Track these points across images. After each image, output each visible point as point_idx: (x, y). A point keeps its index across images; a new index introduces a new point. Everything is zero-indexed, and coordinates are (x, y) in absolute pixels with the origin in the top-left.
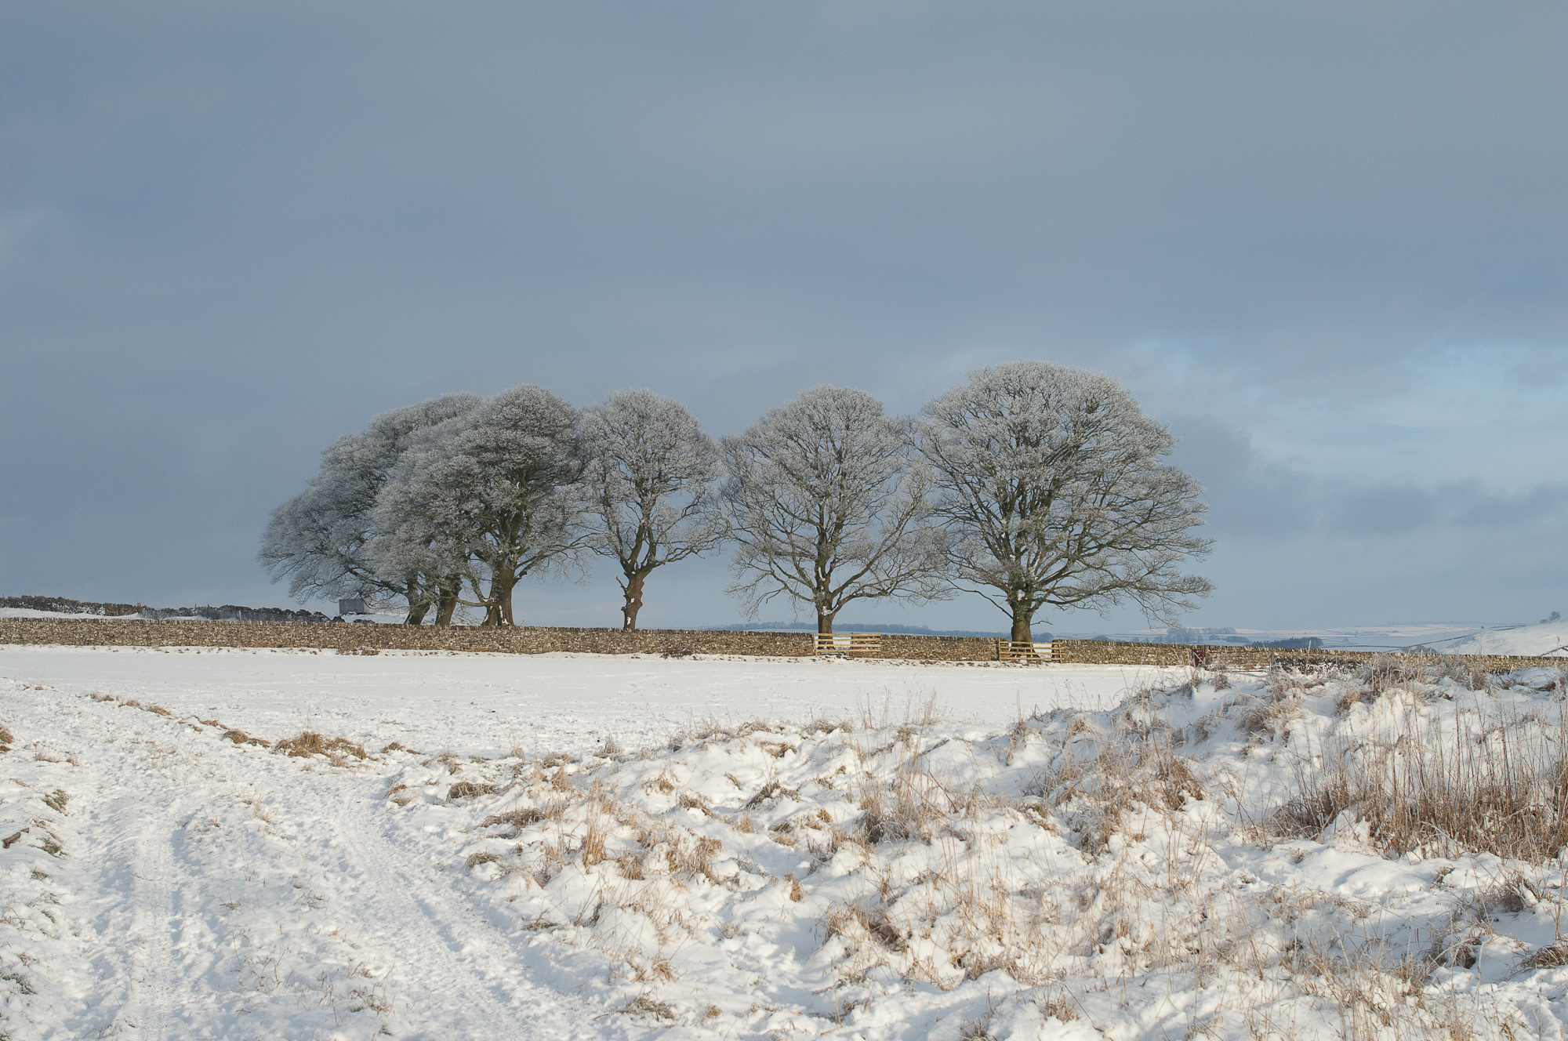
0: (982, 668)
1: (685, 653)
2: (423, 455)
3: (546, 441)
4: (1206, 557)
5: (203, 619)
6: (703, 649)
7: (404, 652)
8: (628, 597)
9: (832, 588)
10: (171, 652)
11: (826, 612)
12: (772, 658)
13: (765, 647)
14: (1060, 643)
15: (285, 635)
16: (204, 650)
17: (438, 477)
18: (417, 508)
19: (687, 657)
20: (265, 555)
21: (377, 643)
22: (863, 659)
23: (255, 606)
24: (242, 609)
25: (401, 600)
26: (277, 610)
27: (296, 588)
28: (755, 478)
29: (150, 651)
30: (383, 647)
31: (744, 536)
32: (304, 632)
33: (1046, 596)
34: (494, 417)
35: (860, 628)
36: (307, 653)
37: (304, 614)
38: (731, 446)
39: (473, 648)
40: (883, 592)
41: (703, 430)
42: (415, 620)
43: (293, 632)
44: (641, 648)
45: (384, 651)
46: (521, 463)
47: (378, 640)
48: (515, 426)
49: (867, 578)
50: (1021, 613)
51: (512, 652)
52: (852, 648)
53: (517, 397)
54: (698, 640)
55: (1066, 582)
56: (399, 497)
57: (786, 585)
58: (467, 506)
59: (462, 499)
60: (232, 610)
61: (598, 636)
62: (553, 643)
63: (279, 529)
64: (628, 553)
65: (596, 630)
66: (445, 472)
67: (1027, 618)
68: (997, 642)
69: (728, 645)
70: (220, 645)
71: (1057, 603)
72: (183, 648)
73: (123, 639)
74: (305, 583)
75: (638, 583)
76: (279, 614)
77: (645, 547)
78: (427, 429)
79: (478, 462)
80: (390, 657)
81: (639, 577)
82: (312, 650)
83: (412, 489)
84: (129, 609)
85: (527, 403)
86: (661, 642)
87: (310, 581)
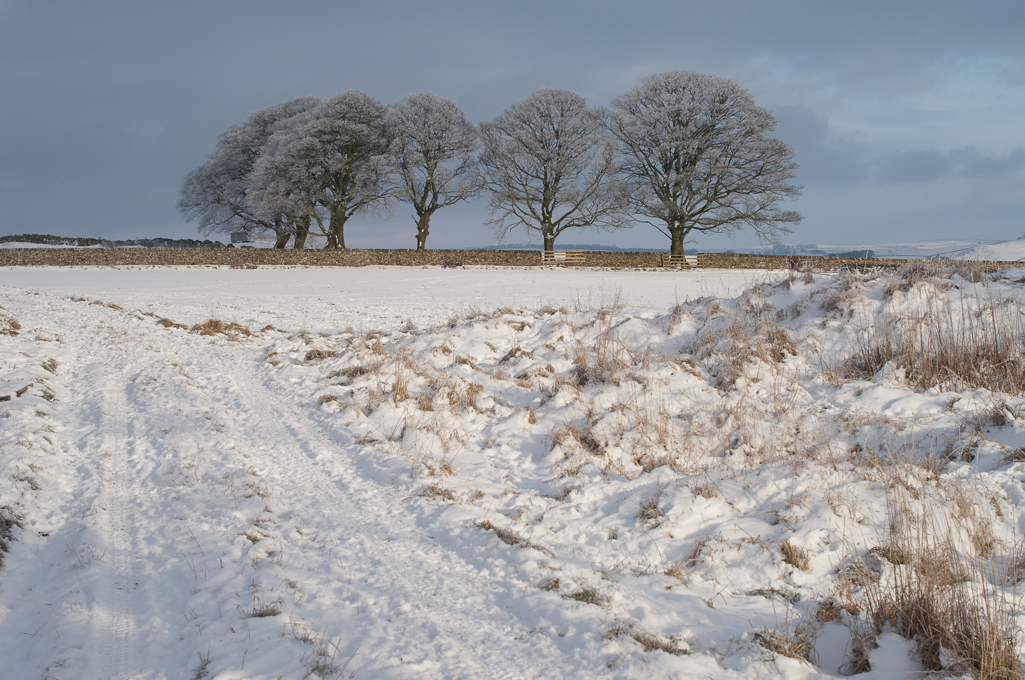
0: (652, 272)
1: (458, 265)
2: (284, 137)
3: (364, 127)
4: (799, 197)
5: (142, 247)
6: (469, 262)
7: (274, 266)
8: (419, 229)
9: (553, 221)
10: (122, 269)
11: (549, 237)
12: (514, 267)
13: (509, 260)
14: (703, 255)
15: (196, 257)
16: (143, 267)
17: (294, 151)
18: (280, 172)
19: (459, 267)
20: (182, 205)
21: (256, 261)
22: (574, 267)
23: (176, 238)
24: (167, 240)
25: (271, 232)
26: (190, 240)
27: (202, 227)
28: (502, 149)
29: (108, 268)
30: (260, 264)
31: (495, 187)
32: (208, 254)
33: (693, 224)
34: (330, 111)
35: (572, 247)
36: (211, 268)
37: (208, 243)
38: (486, 128)
39: (319, 263)
40: (587, 223)
41: (467, 118)
42: (280, 245)
43: (201, 255)
44: (428, 262)
45: (261, 266)
46: (347, 142)
47: (257, 259)
48: (344, 118)
49: (576, 214)
50: (677, 236)
51: (345, 265)
52: (567, 260)
53: (345, 98)
54: (466, 256)
55: (706, 215)
56: (269, 165)
57: (523, 220)
58: (314, 170)
59: (310, 166)
60: (161, 241)
61: (401, 254)
62: (371, 259)
63: (191, 187)
64: (420, 200)
65: (399, 250)
66: (298, 148)
67: (681, 239)
68: (661, 255)
69: (486, 259)
70: (153, 263)
71: (701, 229)
72: (130, 266)
73: (90, 261)
74: (208, 223)
75: (426, 219)
76: (191, 243)
77: (430, 196)
78: (286, 120)
79: (320, 141)
80: (265, 270)
81: (427, 215)
82: (214, 266)
83: (277, 159)
84: (94, 241)
85: (351, 102)
86: (442, 258)
87: (211, 221)
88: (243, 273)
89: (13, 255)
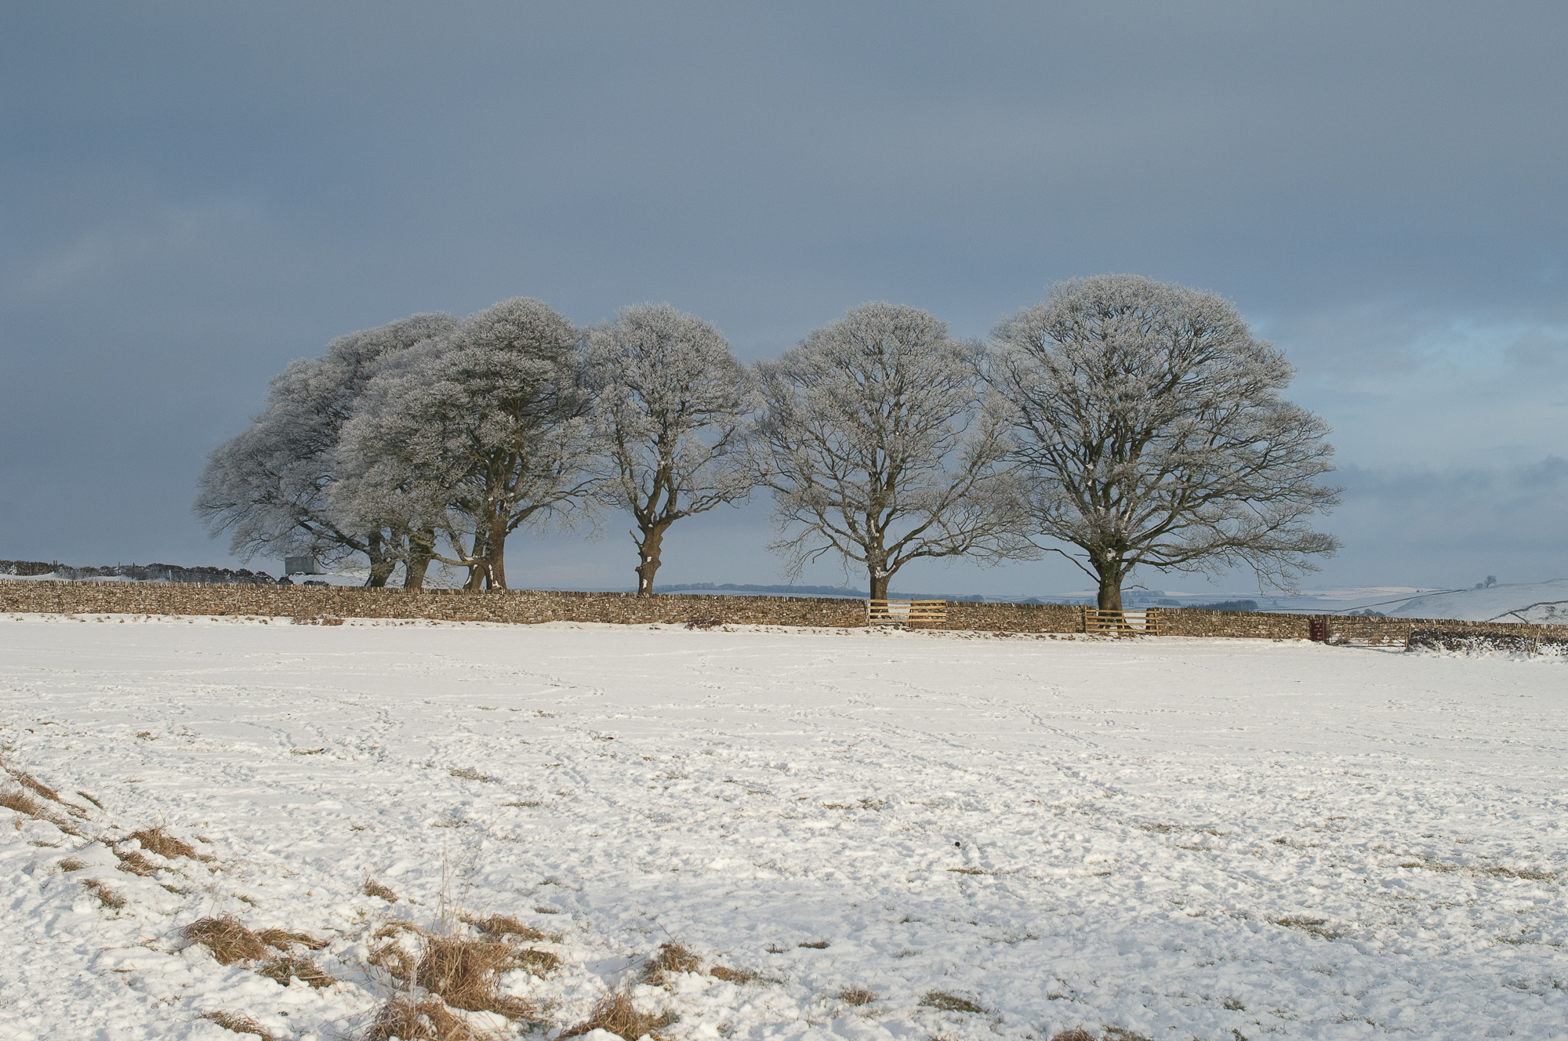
0: (1068, 642)
1: (714, 623)
2: (397, 381)
3: (548, 365)
4: (1334, 508)
5: (127, 580)
6: (735, 618)
7: (374, 621)
8: (643, 555)
9: (887, 545)
10: (88, 621)
11: (880, 574)
12: (817, 629)
13: (808, 616)
14: (1156, 612)
15: (229, 601)
16: (128, 619)
17: (416, 409)
18: (396, 445)
19: (716, 628)
20: (201, 506)
21: (341, 609)
22: (926, 631)
23: (187, 565)
24: (172, 567)
25: (363, 558)
26: (213, 569)
27: (237, 545)
28: (799, 413)
29: (62, 619)
30: (348, 615)
31: (781, 481)
32: (253, 596)
33: (1139, 555)
34: (484, 336)
35: (919, 597)
36: (256, 623)
37: (245, 574)
38: (767, 373)
39: (458, 615)
40: (954, 551)
41: (734, 354)
42: (377, 581)
43: (238, 596)
44: (660, 617)
45: (349, 620)
46: (516, 392)
47: (342, 607)
48: (510, 346)
49: (932, 533)
50: (1109, 575)
51: (505, 621)
52: (913, 617)
53: (511, 312)
54: (729, 608)
55: (1163, 538)
56: (368, 432)
57: (835, 542)
58: (452, 444)
59: (445, 434)
60: (161, 569)
61: (609, 602)
62: (553, 611)
63: (219, 474)
64: (643, 502)
65: (607, 594)
66: (425, 402)
67: (1118, 577)
68: (1083, 611)
69: (765, 614)
70: (148, 612)
71: (1157, 564)
72: (103, 615)
73: (28, 605)
74: (248, 538)
75: (656, 538)
76: (214, 575)
77: (664, 496)
78: (398, 353)
79: (465, 391)
80: (357, 627)
81: (657, 530)
82: (262, 618)
84: (45, 568)
85: (523, 319)
86: (685, 610)
87: (255, 535)
88: (315, 633)
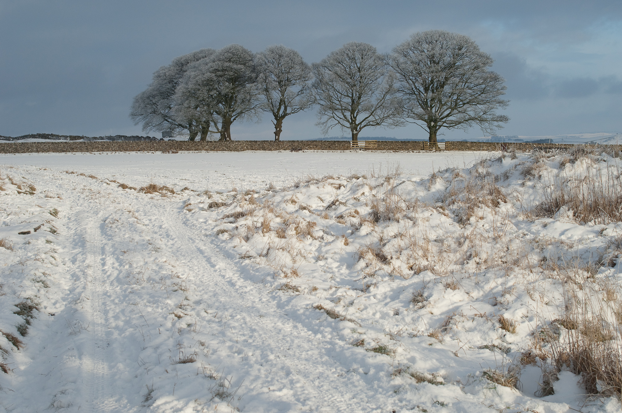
0: (418, 153)
1: (300, 150)
2: (194, 73)
3: (242, 66)
4: (507, 107)
5: (108, 141)
6: (307, 148)
7: (188, 152)
8: (276, 128)
9: (357, 122)
10: (96, 154)
11: (355, 132)
12: (334, 151)
13: (331, 147)
14: (448, 143)
15: (141, 146)
16: (109, 153)
17: (200, 82)
18: (192, 94)
19: (300, 151)
20: (132, 115)
21: (178, 148)
22: (370, 151)
23: (128, 135)
24: (124, 136)
25: (186, 131)
26: (137, 136)
27: (144, 128)
28: (326, 79)
29: (88, 154)
30: (180, 150)
31: (322, 102)
32: (149, 145)
33: (442, 124)
34: (221, 57)
35: (369, 138)
36: (150, 153)
37: (148, 138)
38: (316, 66)
39: (215, 149)
40: (378, 124)
41: (304, 60)
42: (192, 139)
43: (144, 145)
44: (282, 148)
45: (180, 152)
46: (232, 76)
48: (230, 61)
49: (371, 118)
50: (433, 131)
51: (231, 151)
52: (366, 146)
53: (230, 49)
54: (305, 145)
55: (450, 118)
56: (184, 90)
57: (339, 123)
58: (212, 93)
59: (209, 90)
60: (120, 137)
61: (265, 144)
62: (247, 147)
63: (137, 104)
64: (276, 110)
65: (264, 141)
66: (202, 80)
67: (435, 133)
68: (423, 143)
69: (317, 146)
70: (115, 151)
71: (447, 127)
72: (101, 152)
73: (77, 150)
74: (148, 125)
75: (280, 122)
76: (138, 138)
77: (283, 108)
78: (194, 63)
79: (215, 76)
80: (183, 154)
81: (281, 119)
82: (152, 152)
83: (190, 87)
84: (79, 138)
85: (234, 51)
86: (290, 146)
87: (150, 124)
88: (169, 156)
89: (31, 146)
